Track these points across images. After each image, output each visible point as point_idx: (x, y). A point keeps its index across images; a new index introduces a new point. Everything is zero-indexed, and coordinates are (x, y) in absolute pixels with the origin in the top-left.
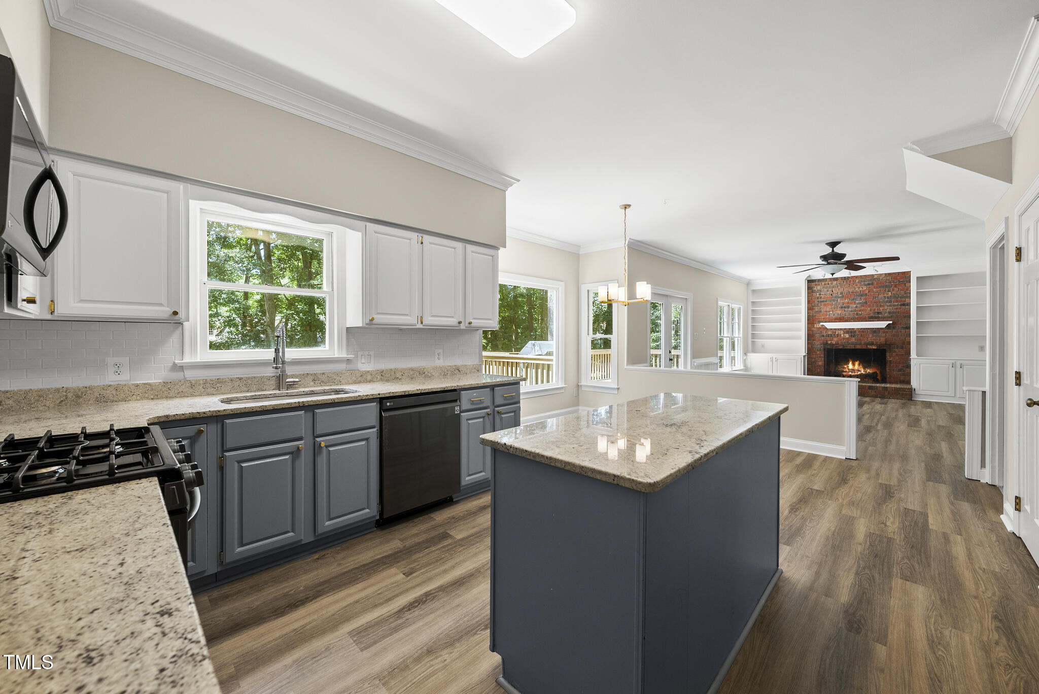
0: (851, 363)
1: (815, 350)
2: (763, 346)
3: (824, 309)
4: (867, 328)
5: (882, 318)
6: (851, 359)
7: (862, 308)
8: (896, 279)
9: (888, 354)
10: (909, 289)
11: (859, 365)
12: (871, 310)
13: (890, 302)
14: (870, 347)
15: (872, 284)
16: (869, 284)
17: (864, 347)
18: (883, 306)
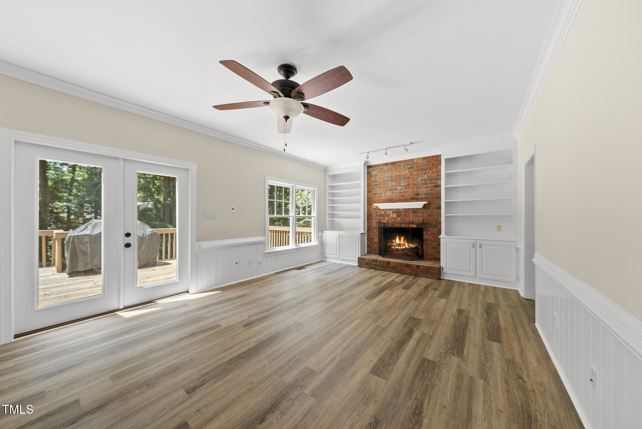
0: (397, 238)
1: (372, 228)
2: (339, 224)
3: (379, 191)
4: (409, 209)
5: (420, 199)
6: (398, 235)
7: (406, 190)
8: (431, 162)
9: (424, 233)
10: (440, 171)
11: (404, 240)
12: (412, 191)
13: (426, 184)
14: (411, 226)
15: (413, 168)
16: (410, 168)
17: (407, 226)
18: (421, 188)
